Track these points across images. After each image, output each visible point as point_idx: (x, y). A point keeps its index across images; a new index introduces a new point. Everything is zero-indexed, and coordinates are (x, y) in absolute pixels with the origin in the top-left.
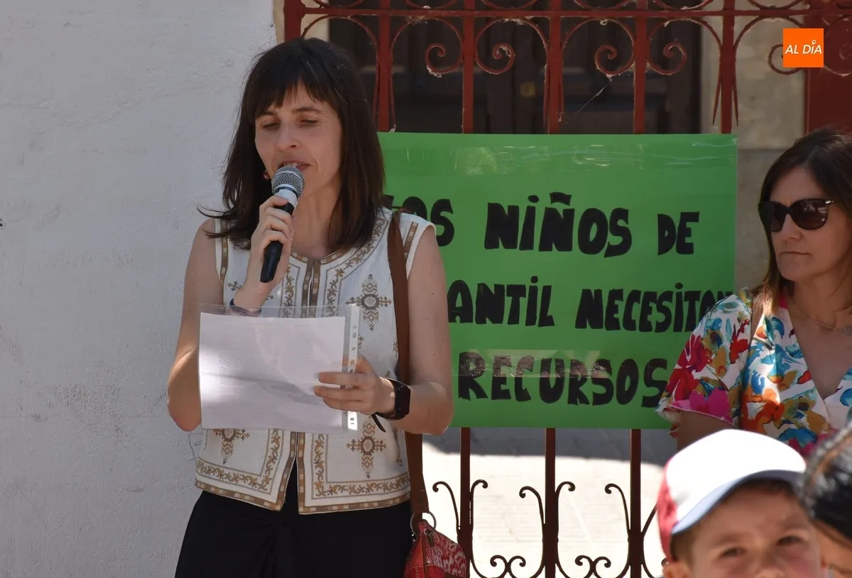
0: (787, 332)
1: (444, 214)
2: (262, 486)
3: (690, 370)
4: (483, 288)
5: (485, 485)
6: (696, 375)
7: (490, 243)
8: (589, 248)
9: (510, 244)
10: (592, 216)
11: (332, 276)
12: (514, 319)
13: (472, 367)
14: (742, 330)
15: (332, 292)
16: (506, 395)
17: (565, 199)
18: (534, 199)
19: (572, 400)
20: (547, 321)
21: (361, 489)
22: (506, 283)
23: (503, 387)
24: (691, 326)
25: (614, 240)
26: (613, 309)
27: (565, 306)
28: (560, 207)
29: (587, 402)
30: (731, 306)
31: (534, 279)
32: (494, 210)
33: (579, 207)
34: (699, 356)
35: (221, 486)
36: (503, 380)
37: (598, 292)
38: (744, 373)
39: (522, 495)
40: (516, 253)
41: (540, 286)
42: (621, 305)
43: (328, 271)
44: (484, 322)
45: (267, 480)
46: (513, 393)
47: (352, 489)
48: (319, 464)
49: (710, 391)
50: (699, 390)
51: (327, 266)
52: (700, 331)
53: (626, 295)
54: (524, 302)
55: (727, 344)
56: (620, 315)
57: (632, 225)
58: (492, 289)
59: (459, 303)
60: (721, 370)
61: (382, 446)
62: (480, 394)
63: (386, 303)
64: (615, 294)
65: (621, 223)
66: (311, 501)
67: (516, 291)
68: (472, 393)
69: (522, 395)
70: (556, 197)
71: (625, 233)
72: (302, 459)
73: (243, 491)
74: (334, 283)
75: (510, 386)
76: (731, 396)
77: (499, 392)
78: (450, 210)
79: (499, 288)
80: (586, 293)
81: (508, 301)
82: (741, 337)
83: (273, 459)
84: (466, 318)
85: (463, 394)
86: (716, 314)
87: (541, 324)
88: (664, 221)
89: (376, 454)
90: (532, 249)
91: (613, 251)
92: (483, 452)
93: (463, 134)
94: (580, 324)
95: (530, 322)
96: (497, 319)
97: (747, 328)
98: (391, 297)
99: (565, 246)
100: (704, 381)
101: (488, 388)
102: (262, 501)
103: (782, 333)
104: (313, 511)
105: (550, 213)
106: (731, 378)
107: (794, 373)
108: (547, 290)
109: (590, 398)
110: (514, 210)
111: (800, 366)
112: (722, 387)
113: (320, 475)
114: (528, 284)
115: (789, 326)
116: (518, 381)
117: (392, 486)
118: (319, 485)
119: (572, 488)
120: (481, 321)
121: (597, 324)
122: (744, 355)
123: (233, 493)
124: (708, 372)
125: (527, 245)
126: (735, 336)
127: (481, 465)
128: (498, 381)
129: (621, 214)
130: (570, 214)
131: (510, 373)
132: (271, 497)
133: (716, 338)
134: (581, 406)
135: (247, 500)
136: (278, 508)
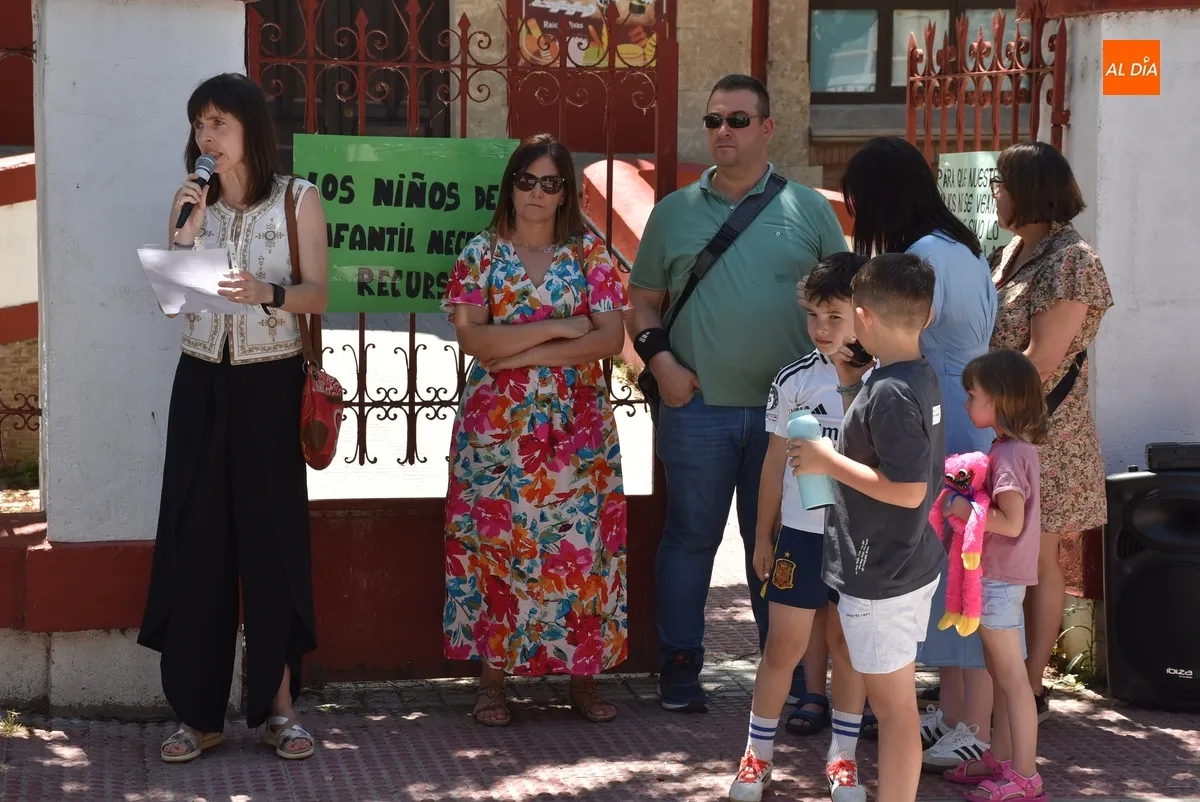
0: (512, 253)
1: (348, 184)
2: (209, 349)
3: (458, 280)
4: (372, 229)
5: (374, 347)
6: (462, 282)
7: (377, 202)
8: (435, 205)
9: (388, 203)
10: (437, 186)
11: (249, 221)
12: (391, 248)
13: (366, 276)
14: (486, 253)
15: (248, 230)
16: (386, 293)
17: (421, 176)
18: (402, 176)
19: (425, 297)
20: (410, 249)
21: (269, 349)
22: (386, 226)
23: (384, 288)
24: (459, 251)
25: (450, 201)
26: (449, 242)
27: (421, 240)
28: (418, 181)
29: (434, 298)
30: (478, 241)
31: (403, 224)
32: (379, 182)
33: (429, 181)
34: (463, 271)
35: (190, 349)
36: (384, 284)
37: (441, 232)
38: (490, 279)
39: (396, 353)
40: (392, 208)
41: (406, 228)
42: (454, 240)
43: (247, 217)
44: (373, 249)
45: (212, 345)
46: (390, 292)
47: (264, 349)
48: (242, 334)
49: (471, 290)
50: (465, 290)
51: (247, 214)
52: (462, 257)
53: (457, 234)
54: (397, 238)
55: (478, 262)
56: (453, 246)
57: (461, 193)
58: (378, 230)
59: (358, 238)
60: (476, 277)
61: (282, 322)
62: (371, 292)
63: (281, 235)
64: (451, 234)
65: (454, 191)
66: (238, 357)
67: (392, 231)
68: (366, 292)
69: (396, 293)
70: (416, 175)
71: (456, 198)
72: (231, 332)
73: (200, 352)
74: (250, 225)
75: (389, 288)
76: (483, 292)
77: (382, 291)
78: (352, 182)
79: (382, 229)
80: (433, 233)
81: (387, 237)
82: (486, 257)
83: (215, 333)
84: (362, 247)
85: (361, 292)
86: (471, 246)
87: (407, 251)
88: (479, 190)
89: (278, 327)
90: (424, 206)
91: (450, 208)
92: (373, 328)
93: (359, 137)
94: (430, 251)
95: (400, 249)
96: (381, 248)
97: (489, 252)
98: (285, 232)
99: (421, 204)
100: (467, 285)
101: (375, 289)
102: (209, 358)
103: (509, 254)
104: (239, 363)
105: (412, 185)
106: (482, 282)
107: (519, 275)
108: (410, 231)
109: (436, 295)
110: (390, 183)
111: (522, 271)
112: (478, 288)
113: (243, 341)
114: (399, 227)
115: (512, 250)
116: (393, 285)
117: (291, 345)
118: (242, 347)
119: (425, 348)
120: (371, 249)
121: (439, 252)
122: (489, 268)
123: (195, 353)
124: (469, 280)
125: (398, 203)
126: (482, 257)
127: (371, 336)
128: (381, 285)
129: (453, 185)
130: (424, 185)
131: (388, 280)
132: (214, 355)
133: (471, 260)
134: (430, 300)
135: (202, 357)
136: (219, 362)
